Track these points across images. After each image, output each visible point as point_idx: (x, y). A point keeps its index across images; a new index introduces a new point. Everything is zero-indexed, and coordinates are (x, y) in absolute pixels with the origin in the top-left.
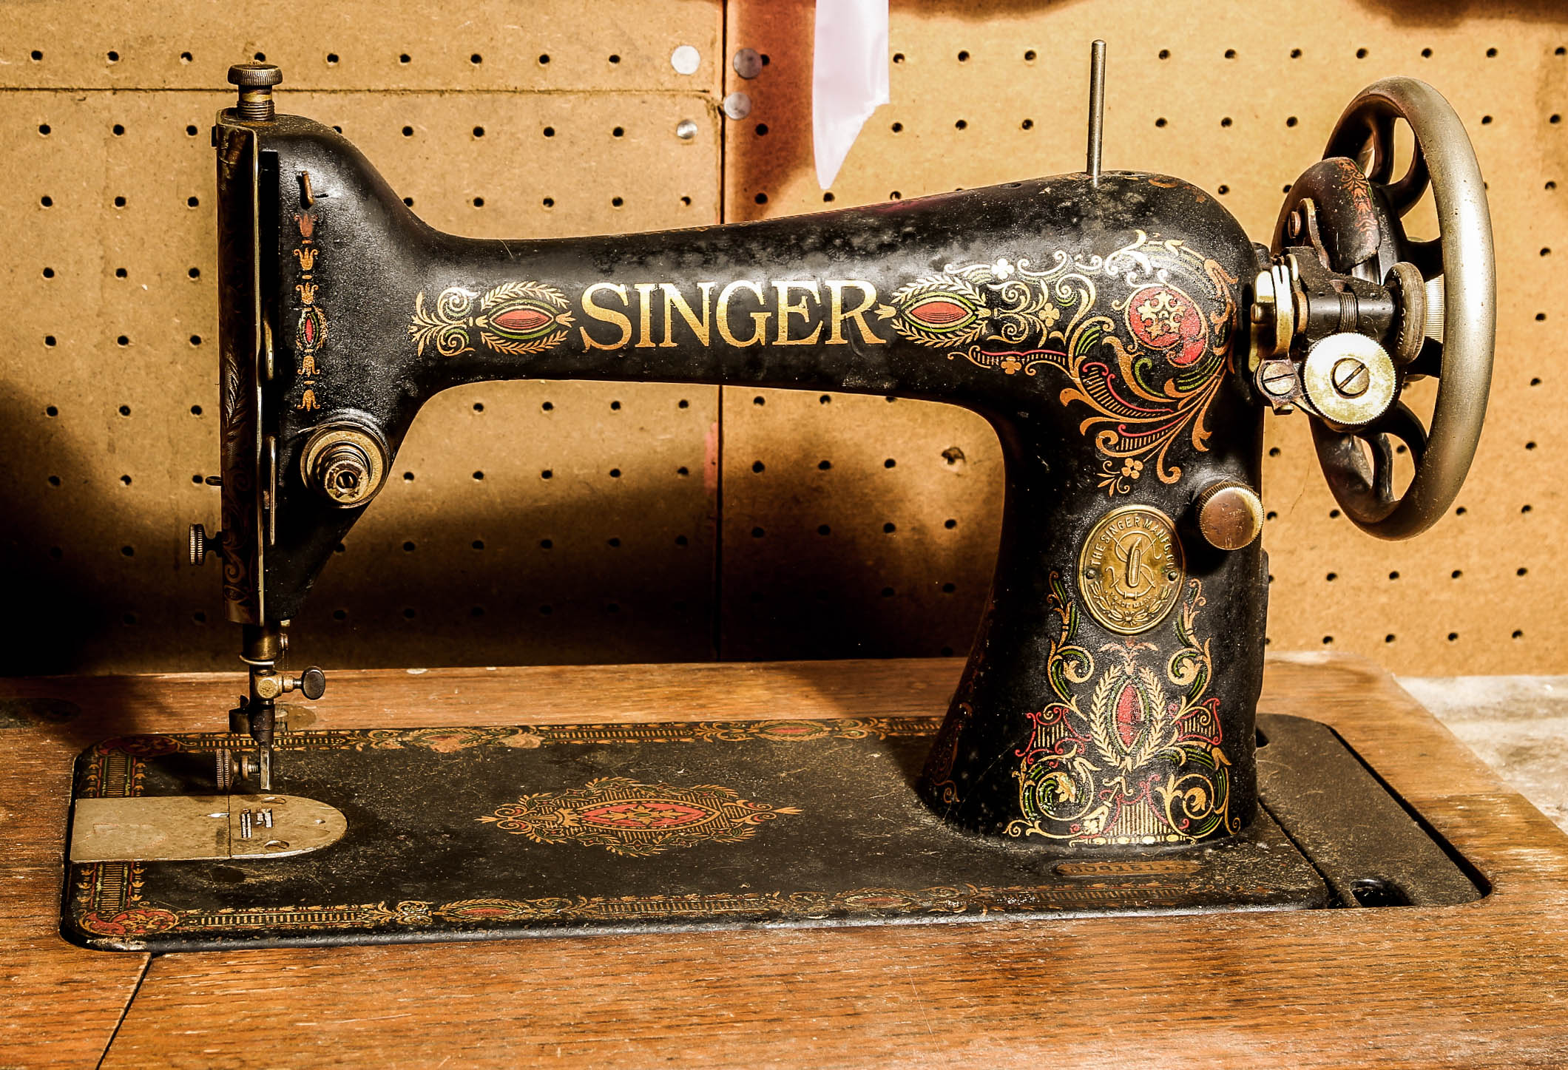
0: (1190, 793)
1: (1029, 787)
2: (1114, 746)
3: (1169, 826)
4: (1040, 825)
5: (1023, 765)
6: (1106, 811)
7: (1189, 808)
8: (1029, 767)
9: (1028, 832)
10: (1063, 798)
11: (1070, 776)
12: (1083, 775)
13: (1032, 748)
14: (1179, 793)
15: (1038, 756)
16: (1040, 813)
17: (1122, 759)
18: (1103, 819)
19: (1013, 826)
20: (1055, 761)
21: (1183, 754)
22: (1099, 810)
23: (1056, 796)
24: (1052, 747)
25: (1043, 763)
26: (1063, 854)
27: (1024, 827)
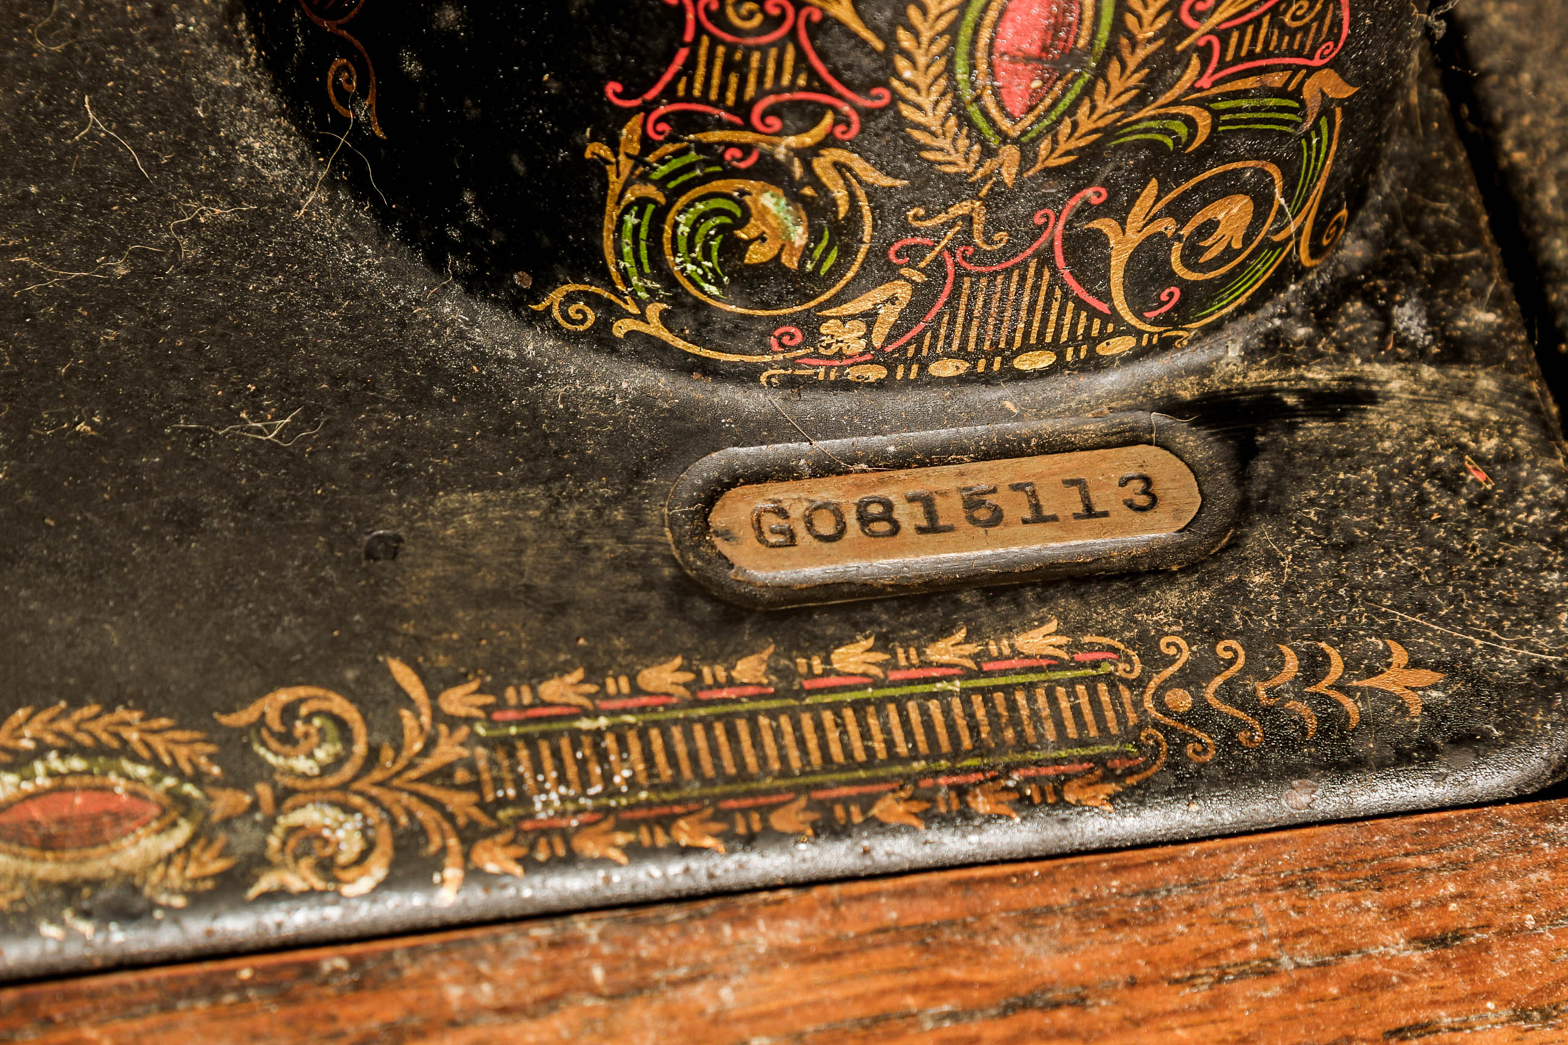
0: (1199, 219)
1: (642, 203)
2: (965, 120)
3: (1114, 316)
4: (666, 318)
5: (630, 133)
6: (904, 292)
7: (1192, 253)
8: (648, 144)
9: (621, 328)
10: (756, 255)
11: (794, 197)
12: (840, 194)
13: (670, 93)
14: (1168, 225)
15: (686, 123)
16: (670, 282)
17: (988, 152)
18: (889, 316)
19: (570, 299)
20: (747, 149)
21: (1204, 120)
22: (878, 294)
23: (733, 248)
24: (743, 108)
25: (702, 148)
26: (735, 412)
27: (611, 311)
